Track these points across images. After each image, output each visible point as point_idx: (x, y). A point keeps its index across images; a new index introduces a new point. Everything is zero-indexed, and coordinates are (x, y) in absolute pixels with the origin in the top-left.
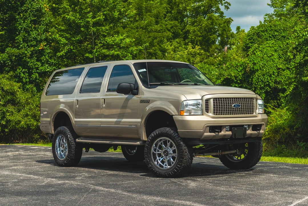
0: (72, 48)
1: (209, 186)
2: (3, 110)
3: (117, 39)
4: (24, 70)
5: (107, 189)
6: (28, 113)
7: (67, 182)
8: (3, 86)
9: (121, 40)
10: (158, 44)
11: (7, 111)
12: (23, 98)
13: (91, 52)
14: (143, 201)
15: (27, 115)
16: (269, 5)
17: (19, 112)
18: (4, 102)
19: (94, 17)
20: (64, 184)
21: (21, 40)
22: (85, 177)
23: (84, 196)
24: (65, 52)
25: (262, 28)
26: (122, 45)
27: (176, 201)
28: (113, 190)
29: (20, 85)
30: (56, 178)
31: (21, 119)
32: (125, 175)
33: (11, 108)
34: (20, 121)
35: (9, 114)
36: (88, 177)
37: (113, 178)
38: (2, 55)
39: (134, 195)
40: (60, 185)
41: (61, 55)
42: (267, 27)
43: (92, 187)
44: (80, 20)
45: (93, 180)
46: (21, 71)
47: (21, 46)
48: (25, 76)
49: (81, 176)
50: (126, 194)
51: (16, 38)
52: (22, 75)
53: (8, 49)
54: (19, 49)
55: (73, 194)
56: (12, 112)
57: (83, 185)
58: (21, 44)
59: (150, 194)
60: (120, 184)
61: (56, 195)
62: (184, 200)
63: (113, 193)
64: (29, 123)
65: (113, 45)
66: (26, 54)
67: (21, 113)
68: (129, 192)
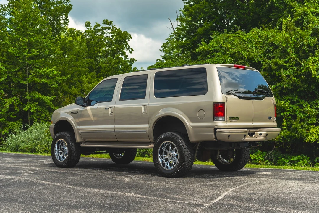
0: (10, 76)
1: (141, 181)
3: (47, 70)
5: (52, 183)
7: (14, 177)
9: (50, 72)
10: (77, 76)
13: (25, 80)
14: (89, 193)
16: (160, 50)
19: (29, 53)
20: (12, 179)
22: (30, 173)
23: (33, 189)
24: (5, 78)
25: (159, 66)
26: (51, 76)
27: (118, 193)
28: (58, 184)
30: (3, 174)
32: (64, 172)
36: (32, 173)
37: (55, 175)
39: (79, 188)
40: (8, 180)
41: (2, 81)
42: (163, 65)
43: (39, 181)
44: (18, 54)
45: (38, 176)
49: (25, 173)
50: (71, 187)
55: (23, 187)
57: (30, 180)
59: (93, 187)
60: (62, 179)
61: (7, 188)
62: (125, 192)
63: (59, 186)
65: (44, 75)
68: (73, 185)
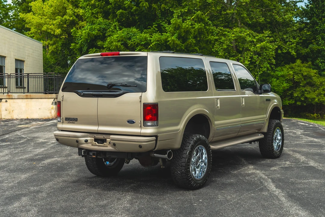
2: (302, 90)
4: (321, 60)
6: (322, 92)
8: (302, 73)
11: (306, 91)
12: (318, 81)
15: (320, 94)
17: (315, 91)
18: (304, 84)
21: (320, 39)
29: (316, 72)
31: (315, 97)
33: (308, 88)
34: (314, 99)
35: (307, 93)
38: (305, 50)
46: (320, 62)
47: (320, 43)
48: (322, 65)
51: (316, 37)
52: (320, 64)
53: (310, 46)
54: (318, 45)
56: (309, 91)
58: (320, 42)
64: (321, 100)
66: (323, 49)
67: (316, 92)
